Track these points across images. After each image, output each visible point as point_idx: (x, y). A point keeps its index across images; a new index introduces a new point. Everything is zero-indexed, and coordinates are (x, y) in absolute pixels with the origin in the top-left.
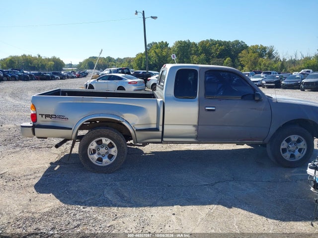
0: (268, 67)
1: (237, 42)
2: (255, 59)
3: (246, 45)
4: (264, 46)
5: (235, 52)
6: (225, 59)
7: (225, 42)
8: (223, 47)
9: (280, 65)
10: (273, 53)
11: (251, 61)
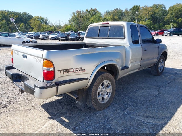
0: (47, 29)
1: (25, 14)
2: (40, 24)
3: (31, 16)
4: (42, 17)
5: (25, 20)
6: (20, 24)
7: (17, 13)
8: (17, 16)
9: (53, 28)
10: (48, 21)
11: (37, 25)
